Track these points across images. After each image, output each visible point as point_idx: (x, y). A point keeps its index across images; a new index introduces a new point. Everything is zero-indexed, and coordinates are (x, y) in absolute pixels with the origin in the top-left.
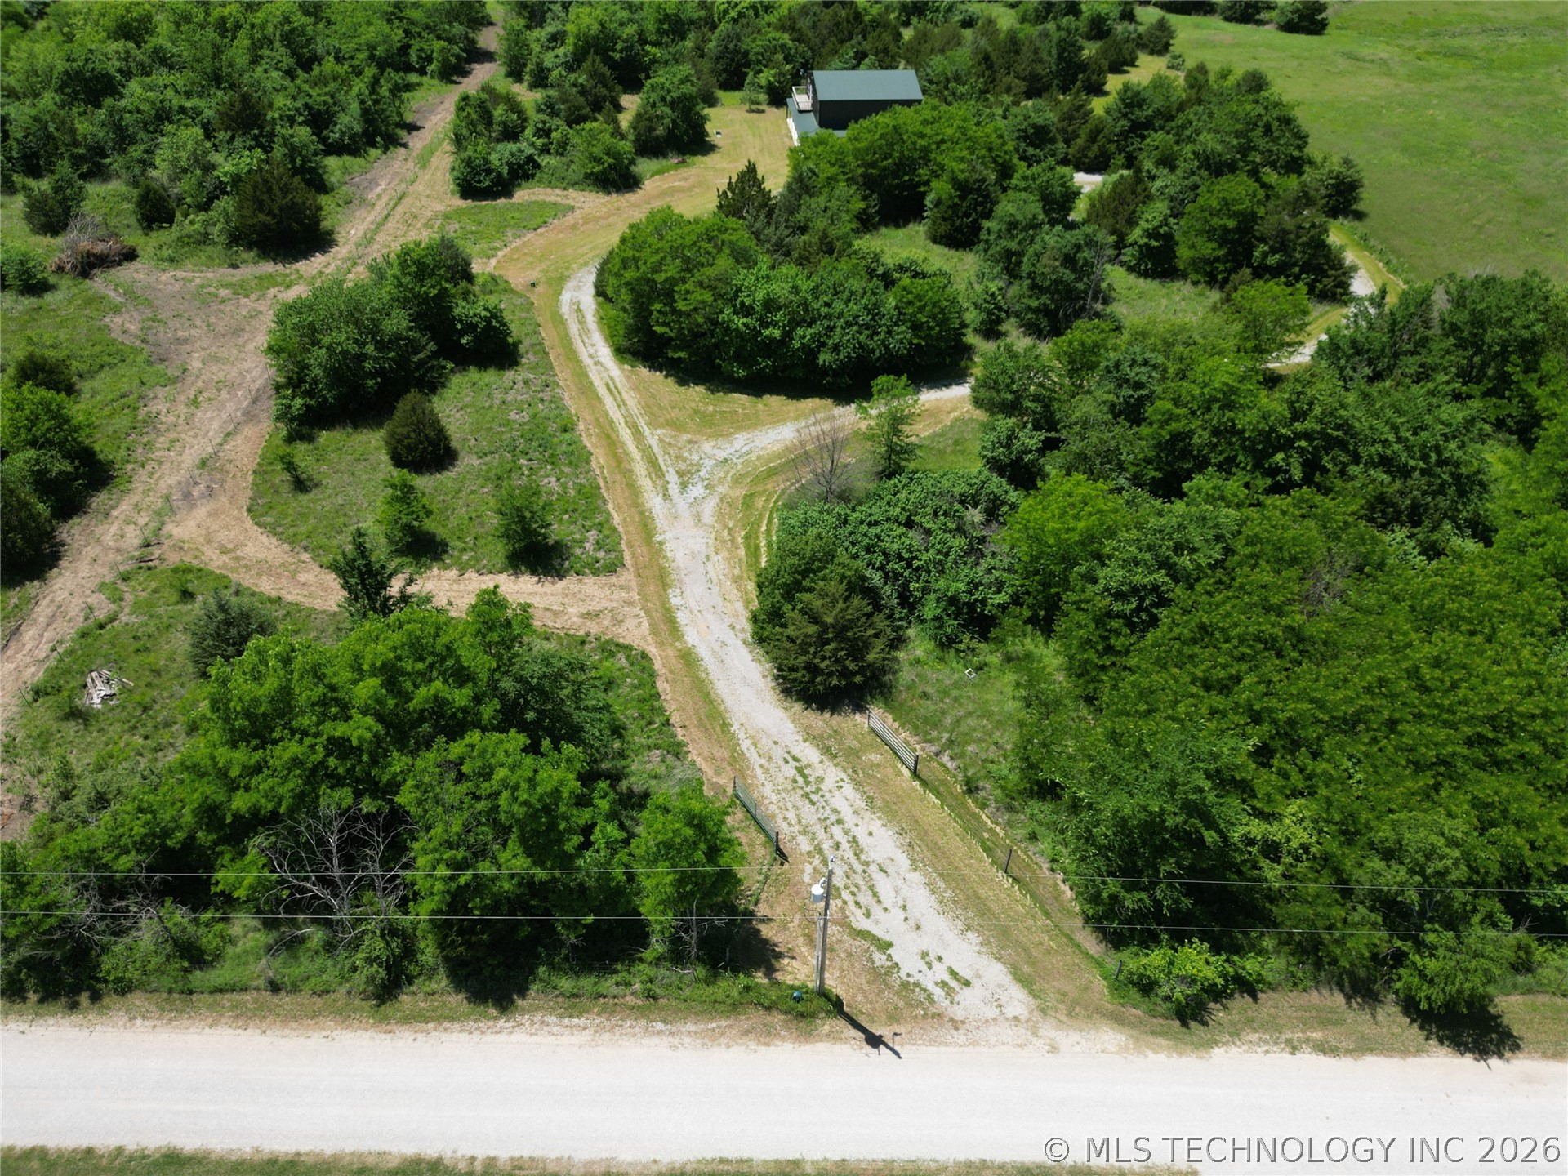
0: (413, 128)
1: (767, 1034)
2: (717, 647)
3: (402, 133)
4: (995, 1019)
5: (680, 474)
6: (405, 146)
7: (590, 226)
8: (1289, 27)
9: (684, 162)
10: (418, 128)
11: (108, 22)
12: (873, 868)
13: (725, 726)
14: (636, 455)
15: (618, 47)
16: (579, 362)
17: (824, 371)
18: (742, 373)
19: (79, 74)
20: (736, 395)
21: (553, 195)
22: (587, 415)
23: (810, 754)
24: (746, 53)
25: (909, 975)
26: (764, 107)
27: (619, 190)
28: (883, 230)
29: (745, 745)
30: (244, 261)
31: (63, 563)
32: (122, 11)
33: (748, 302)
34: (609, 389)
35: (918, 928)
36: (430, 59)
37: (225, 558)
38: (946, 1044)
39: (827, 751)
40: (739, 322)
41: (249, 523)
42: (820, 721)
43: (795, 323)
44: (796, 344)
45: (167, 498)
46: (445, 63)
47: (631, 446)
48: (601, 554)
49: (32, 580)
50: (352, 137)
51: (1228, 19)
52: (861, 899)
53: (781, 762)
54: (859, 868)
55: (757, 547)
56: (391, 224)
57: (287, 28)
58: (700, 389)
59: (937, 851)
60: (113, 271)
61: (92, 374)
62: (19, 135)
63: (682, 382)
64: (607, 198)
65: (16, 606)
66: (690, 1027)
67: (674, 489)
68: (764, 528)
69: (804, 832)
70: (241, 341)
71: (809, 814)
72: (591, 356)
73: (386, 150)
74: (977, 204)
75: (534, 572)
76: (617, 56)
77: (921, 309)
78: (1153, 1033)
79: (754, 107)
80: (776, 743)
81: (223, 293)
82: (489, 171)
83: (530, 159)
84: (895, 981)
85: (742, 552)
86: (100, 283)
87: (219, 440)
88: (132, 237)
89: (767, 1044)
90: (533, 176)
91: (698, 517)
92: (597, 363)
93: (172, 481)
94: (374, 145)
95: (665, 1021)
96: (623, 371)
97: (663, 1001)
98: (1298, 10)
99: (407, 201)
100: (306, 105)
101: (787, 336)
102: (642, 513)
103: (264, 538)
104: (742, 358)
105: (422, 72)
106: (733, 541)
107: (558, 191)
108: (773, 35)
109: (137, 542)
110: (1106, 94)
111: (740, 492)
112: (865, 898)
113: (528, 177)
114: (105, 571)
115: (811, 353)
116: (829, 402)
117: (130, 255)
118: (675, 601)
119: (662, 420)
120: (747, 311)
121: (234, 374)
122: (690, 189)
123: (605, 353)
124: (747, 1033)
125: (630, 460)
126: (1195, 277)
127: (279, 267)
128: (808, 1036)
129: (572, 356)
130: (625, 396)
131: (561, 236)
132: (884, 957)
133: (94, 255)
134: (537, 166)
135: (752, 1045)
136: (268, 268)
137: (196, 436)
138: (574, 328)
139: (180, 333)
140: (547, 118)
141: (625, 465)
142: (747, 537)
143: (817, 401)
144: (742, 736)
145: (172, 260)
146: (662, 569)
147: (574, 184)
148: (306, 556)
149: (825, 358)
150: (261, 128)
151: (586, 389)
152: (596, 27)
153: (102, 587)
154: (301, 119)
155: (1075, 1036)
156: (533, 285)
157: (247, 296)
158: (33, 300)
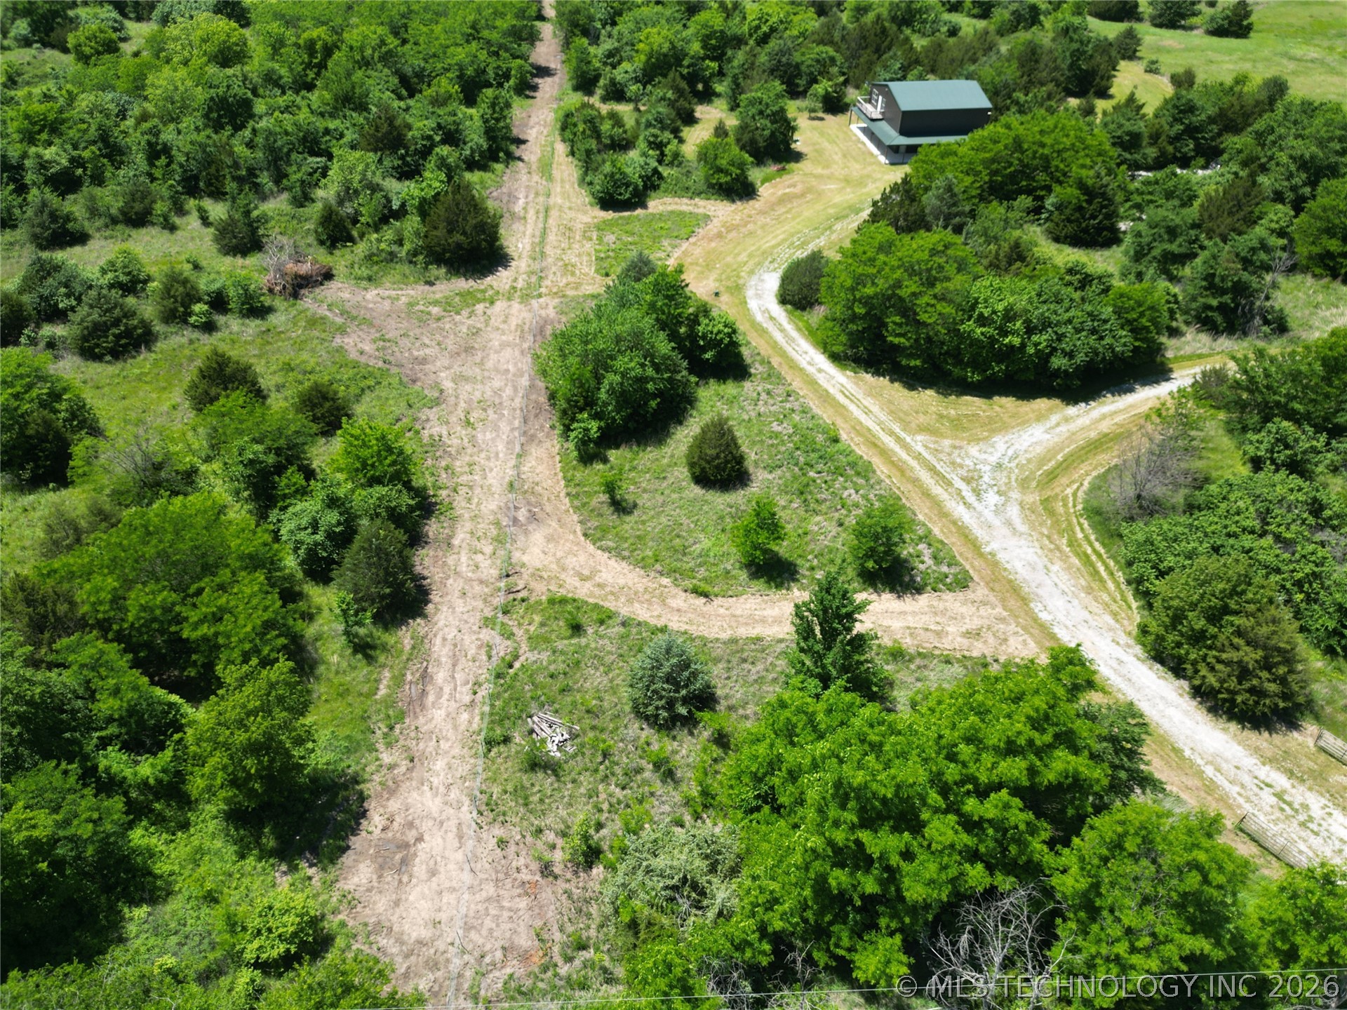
0: (520, 142)
2: (1115, 665)
3: (513, 148)
5: (968, 480)
6: (520, 159)
7: (733, 234)
8: (1219, 31)
9: (784, 169)
10: (524, 142)
11: (210, 48)
14: (913, 463)
16: (801, 370)
17: (1057, 373)
18: (976, 377)
19: (223, 100)
20: (968, 398)
21: (684, 205)
22: (840, 422)
23: (1278, 778)
24: (797, 66)
26: (821, 114)
27: (741, 198)
29: (1209, 771)
30: (437, 278)
31: (434, 597)
32: (223, 37)
33: (986, 313)
34: (847, 397)
36: (507, 76)
37: (588, 585)
39: (1290, 774)
41: (591, 548)
42: (1262, 739)
43: (1030, 330)
44: (1031, 350)
45: (497, 523)
46: (522, 79)
47: (903, 455)
48: (945, 569)
49: (414, 618)
50: (482, 154)
53: (1255, 789)
55: (1087, 556)
56: (552, 238)
57: (384, 49)
58: (930, 393)
60: (317, 290)
61: (358, 398)
62: (183, 159)
63: (911, 387)
64: (734, 207)
65: (413, 648)
67: (970, 497)
68: (1080, 535)
70: (478, 359)
72: (810, 363)
73: (507, 164)
74: (1103, 207)
77: (1142, 314)
79: (815, 115)
80: (1237, 767)
81: (435, 310)
82: (627, 185)
83: (654, 171)
85: (1075, 561)
86: (310, 302)
87: (513, 462)
88: (321, 257)
90: (660, 187)
91: (1009, 523)
92: (820, 371)
93: (493, 506)
94: (497, 160)
96: (848, 377)
98: (1228, 17)
99: (554, 213)
100: (439, 126)
102: (954, 523)
103: (612, 562)
104: (976, 365)
106: (1058, 548)
107: (685, 200)
108: (817, 50)
109: (495, 572)
110: (1111, 97)
111: (1033, 498)
113: (655, 188)
114: (480, 604)
115: (1044, 357)
116: (1057, 402)
117: (328, 276)
118: (1044, 616)
119: (913, 425)
120: (982, 321)
121: (489, 393)
122: (803, 195)
123: (822, 361)
125: (912, 469)
126: (1318, 271)
127: (471, 283)
129: (794, 366)
130: (866, 403)
131: (713, 244)
133: (301, 277)
134: (661, 177)
136: (462, 284)
137: (488, 459)
138: (778, 336)
139: (416, 353)
140: (658, 132)
141: (908, 473)
142: (1070, 544)
143: (1045, 400)
144: (1200, 762)
145: (370, 279)
146: (1010, 581)
147: (699, 194)
148: (665, 581)
149: (1058, 362)
150: (407, 148)
151: (826, 397)
152: (667, 45)
153: (488, 622)
154: (438, 138)
156: (717, 294)
157: (458, 313)
158: (258, 322)
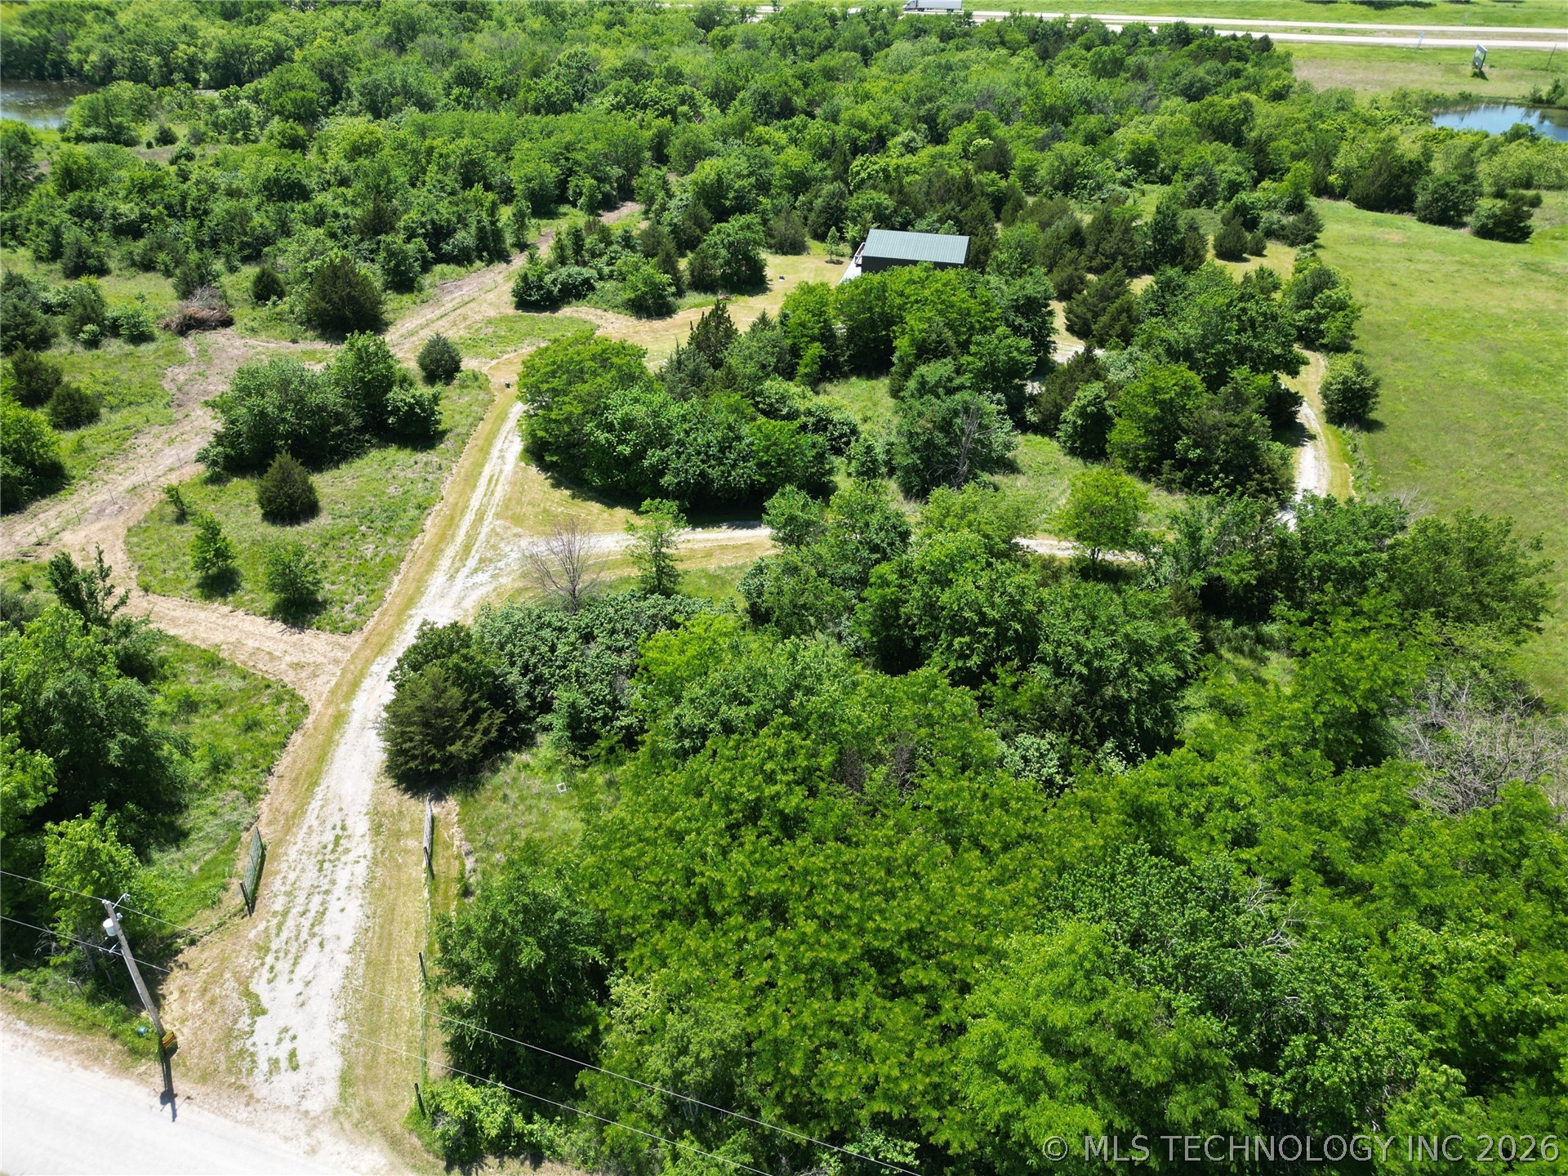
1: (95, 1057)
4: (287, 1107)
5: (482, 561)
8: (1484, 233)
9: (728, 299)
12: (317, 940)
13: (316, 784)
14: (461, 538)
15: (731, 195)
16: (486, 454)
18: (600, 483)
20: (593, 503)
21: (594, 315)
22: (451, 498)
23: (360, 826)
25: (254, 1044)
26: (845, 259)
27: (650, 317)
28: (854, 379)
29: (314, 805)
30: (305, 338)
33: (610, 419)
34: (490, 481)
35: (302, 1005)
36: (581, 194)
38: (226, 1116)
39: (376, 828)
40: (602, 437)
42: (396, 800)
43: (650, 442)
44: (646, 463)
45: (86, 511)
46: (591, 197)
47: (464, 530)
48: (352, 616)
50: (462, 250)
51: (1423, 220)
52: (279, 966)
53: (329, 827)
54: (304, 936)
56: (441, 322)
58: (567, 492)
59: (386, 939)
60: (205, 333)
61: (119, 408)
63: (557, 484)
64: (636, 322)
66: (43, 1034)
67: (464, 572)
69: (288, 894)
71: (310, 877)
72: (501, 450)
73: (490, 262)
75: (285, 621)
76: (728, 203)
78: (414, 1166)
79: (834, 258)
80: (341, 809)
82: (540, 288)
83: (586, 281)
84: (236, 1046)
86: (188, 345)
87: (160, 473)
88: (238, 309)
89: (86, 1068)
90: (585, 296)
91: (463, 599)
92: (502, 457)
93: (101, 498)
94: (481, 258)
95: (29, 1022)
96: (517, 466)
97: (44, 1005)
98: (1494, 216)
99: (469, 307)
101: (639, 455)
102: (418, 588)
104: (600, 470)
105: (574, 205)
107: (599, 312)
109: (34, 540)
112: (283, 966)
113: (579, 296)
115: (658, 473)
117: (227, 323)
118: (374, 670)
119: (510, 513)
120: (610, 427)
123: (516, 450)
124: (79, 1052)
125: (452, 541)
126: (1120, 462)
127: (327, 346)
128: (123, 1070)
129: (486, 448)
130: (499, 488)
132: (249, 1021)
133: (202, 319)
134: (592, 288)
135: (75, 1064)
136: (318, 345)
137: (148, 467)
140: (621, 249)
141: (443, 545)
144: (319, 796)
145: (254, 330)
146: (391, 638)
147: (614, 307)
151: (472, 477)
155: (343, 1146)
156: (508, 386)
158: (130, 347)
